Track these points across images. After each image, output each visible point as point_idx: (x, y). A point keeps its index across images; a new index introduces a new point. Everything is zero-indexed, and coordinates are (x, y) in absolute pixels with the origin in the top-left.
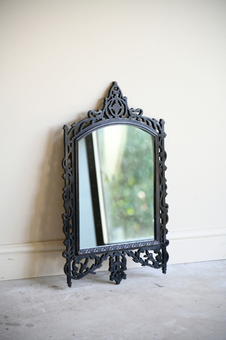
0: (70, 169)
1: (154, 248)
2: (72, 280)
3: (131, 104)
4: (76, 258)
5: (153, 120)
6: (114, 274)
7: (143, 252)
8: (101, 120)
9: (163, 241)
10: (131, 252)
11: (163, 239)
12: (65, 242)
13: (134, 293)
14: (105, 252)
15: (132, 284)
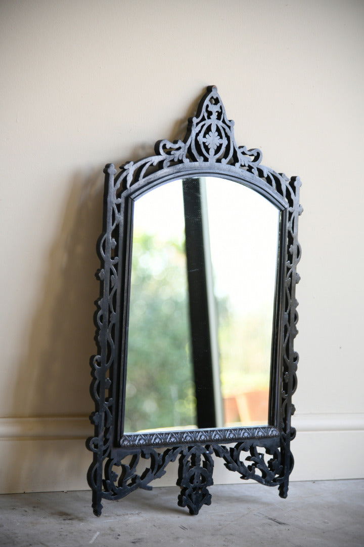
0: (113, 258)
1: (268, 442)
2: (104, 502)
3: (241, 137)
4: (115, 452)
5: (279, 177)
6: (187, 492)
7: (245, 450)
8: (181, 162)
9: (285, 430)
10: (224, 447)
11: (286, 424)
12: (94, 418)
13: (231, 534)
14: (173, 443)
15: (222, 516)
